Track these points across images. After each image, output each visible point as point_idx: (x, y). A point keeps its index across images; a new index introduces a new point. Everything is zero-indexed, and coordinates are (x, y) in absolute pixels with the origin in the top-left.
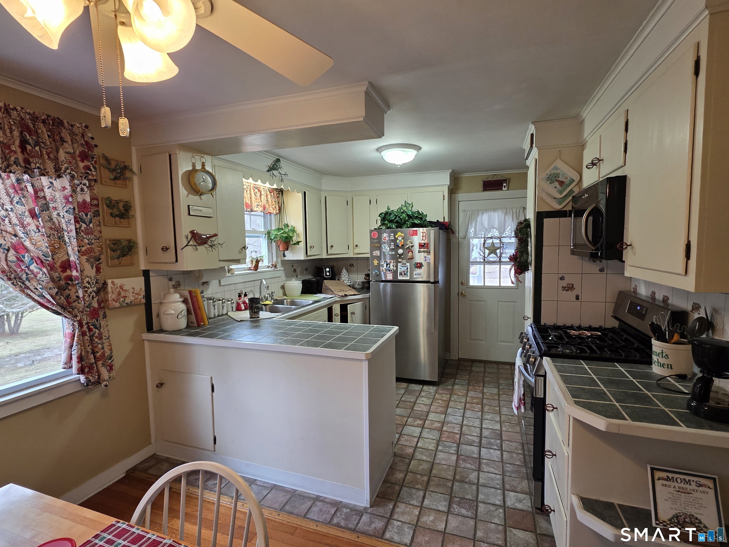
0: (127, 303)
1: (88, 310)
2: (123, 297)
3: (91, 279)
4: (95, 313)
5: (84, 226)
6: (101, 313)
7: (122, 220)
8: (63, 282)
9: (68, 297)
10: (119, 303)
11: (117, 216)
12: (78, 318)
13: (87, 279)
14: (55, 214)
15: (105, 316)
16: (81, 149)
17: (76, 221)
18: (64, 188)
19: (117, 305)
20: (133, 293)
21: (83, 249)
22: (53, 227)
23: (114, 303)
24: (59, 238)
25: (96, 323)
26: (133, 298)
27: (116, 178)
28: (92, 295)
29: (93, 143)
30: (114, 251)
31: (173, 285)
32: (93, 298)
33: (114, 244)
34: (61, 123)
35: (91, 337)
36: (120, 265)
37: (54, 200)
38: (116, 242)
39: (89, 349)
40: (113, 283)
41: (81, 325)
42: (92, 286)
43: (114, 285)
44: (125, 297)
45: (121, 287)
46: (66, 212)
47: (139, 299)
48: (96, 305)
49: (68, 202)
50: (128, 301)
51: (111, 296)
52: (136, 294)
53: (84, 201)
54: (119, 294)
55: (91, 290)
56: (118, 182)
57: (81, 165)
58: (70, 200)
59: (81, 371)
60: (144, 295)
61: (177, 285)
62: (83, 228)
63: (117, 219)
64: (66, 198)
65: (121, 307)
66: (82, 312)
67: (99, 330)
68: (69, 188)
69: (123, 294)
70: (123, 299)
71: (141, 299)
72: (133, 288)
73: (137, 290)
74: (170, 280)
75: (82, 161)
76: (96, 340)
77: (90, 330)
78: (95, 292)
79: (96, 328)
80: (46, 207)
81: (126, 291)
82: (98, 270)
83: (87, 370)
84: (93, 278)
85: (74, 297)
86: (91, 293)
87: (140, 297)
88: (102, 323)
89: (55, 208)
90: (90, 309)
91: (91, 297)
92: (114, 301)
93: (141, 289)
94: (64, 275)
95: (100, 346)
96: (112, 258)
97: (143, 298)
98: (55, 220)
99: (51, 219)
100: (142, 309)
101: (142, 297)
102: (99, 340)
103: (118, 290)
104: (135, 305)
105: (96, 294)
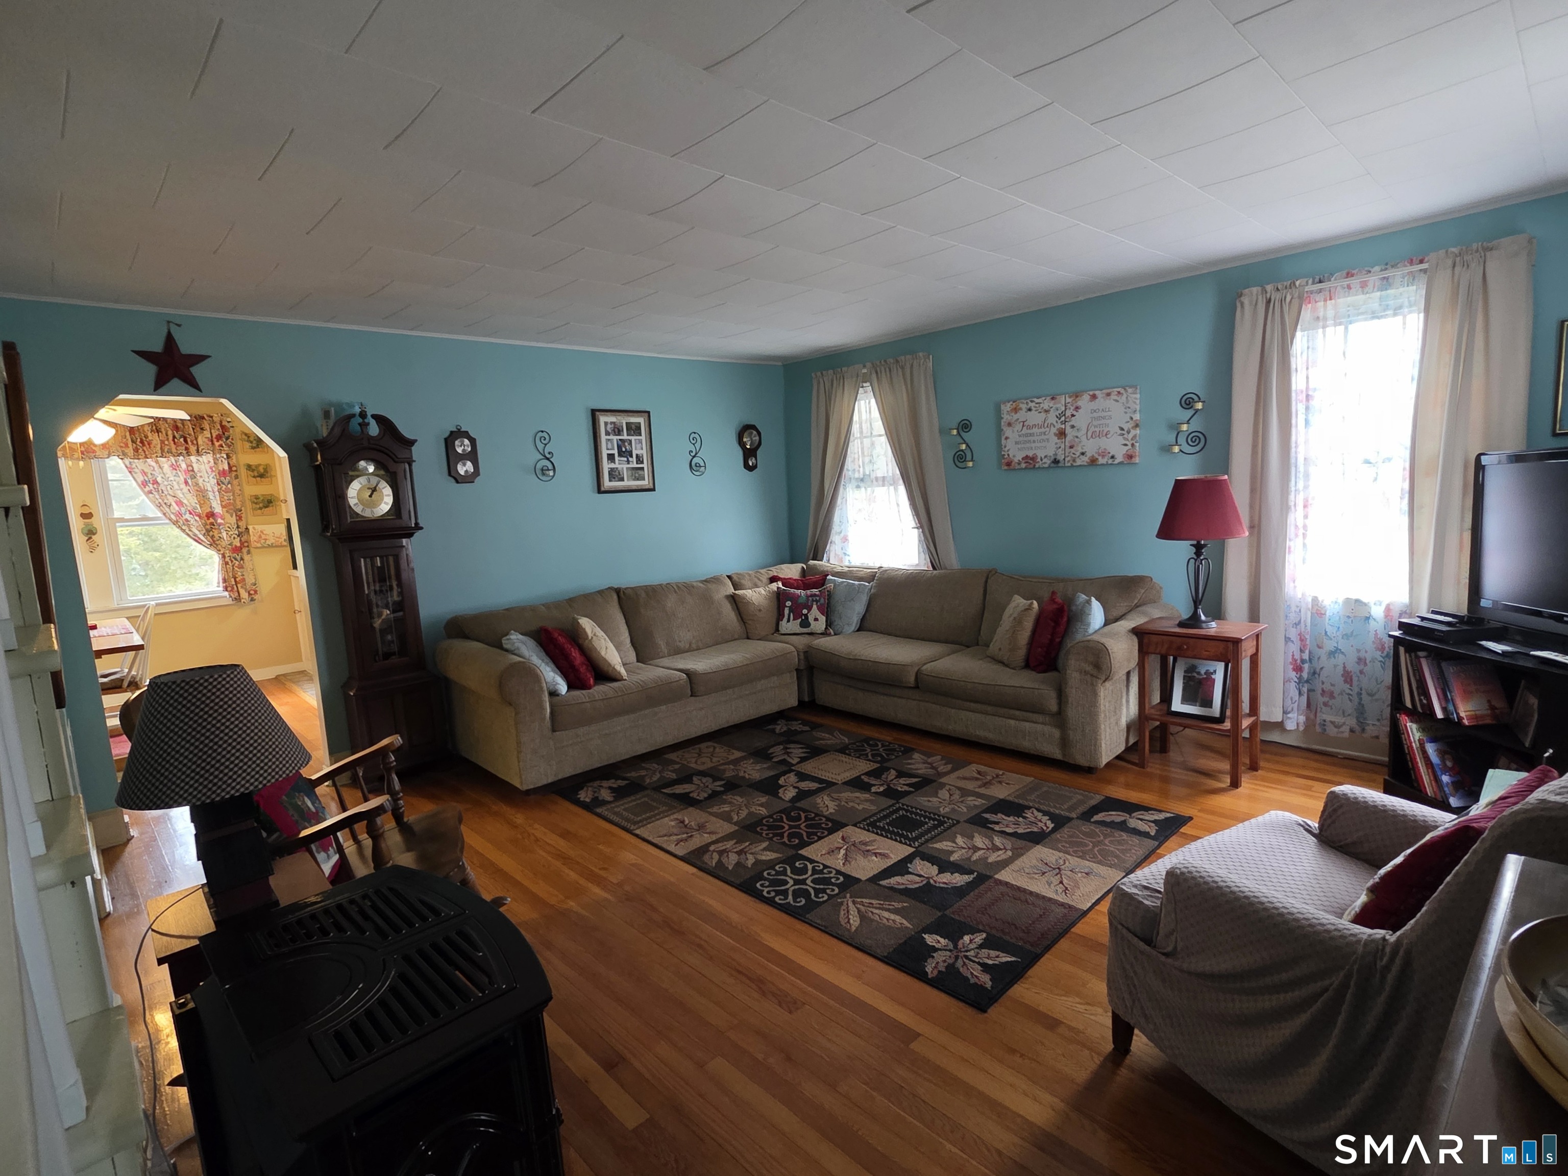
0: (268, 545)
3: (233, 525)
4: (235, 549)
5: (224, 487)
6: (245, 550)
7: (263, 479)
8: (208, 527)
9: (213, 537)
10: (262, 544)
11: (258, 477)
12: (222, 552)
13: (228, 525)
14: (200, 481)
15: (249, 552)
16: (217, 433)
17: (219, 484)
18: (209, 462)
19: (259, 545)
20: (273, 536)
21: (223, 503)
22: (201, 489)
24: (203, 496)
25: (237, 556)
26: (274, 541)
27: (253, 448)
29: (228, 425)
30: (256, 503)
32: (234, 538)
33: (256, 499)
34: (203, 418)
35: (233, 566)
36: (263, 514)
37: (200, 471)
38: (257, 497)
39: (231, 574)
40: (254, 528)
41: (224, 556)
42: (233, 530)
43: (255, 530)
44: (266, 539)
45: (262, 532)
46: (213, 478)
47: (280, 542)
48: (238, 544)
49: (213, 471)
50: (268, 542)
51: (253, 538)
52: (277, 537)
53: (224, 469)
54: (260, 537)
55: (233, 533)
56: (257, 450)
57: (217, 444)
58: (214, 469)
59: (226, 589)
60: (285, 539)
62: (223, 489)
63: (259, 479)
64: (211, 468)
65: (263, 547)
66: (225, 548)
67: (240, 562)
68: (212, 461)
69: (263, 537)
70: (263, 541)
71: (282, 542)
72: (273, 533)
73: (277, 534)
75: (218, 441)
76: (236, 569)
77: (232, 561)
78: (236, 534)
79: (236, 559)
80: (193, 477)
81: (266, 534)
82: (239, 518)
83: (229, 589)
84: (235, 524)
85: (217, 537)
86: (233, 535)
87: (281, 540)
88: (246, 557)
89: (201, 477)
90: (230, 547)
91: (232, 538)
92: (257, 542)
93: (281, 534)
94: (208, 522)
95: (239, 574)
96: (254, 509)
97: (284, 541)
98: (201, 485)
99: (197, 484)
100: (289, 549)
102: (239, 569)
103: (259, 534)
104: (276, 546)
105: (238, 536)
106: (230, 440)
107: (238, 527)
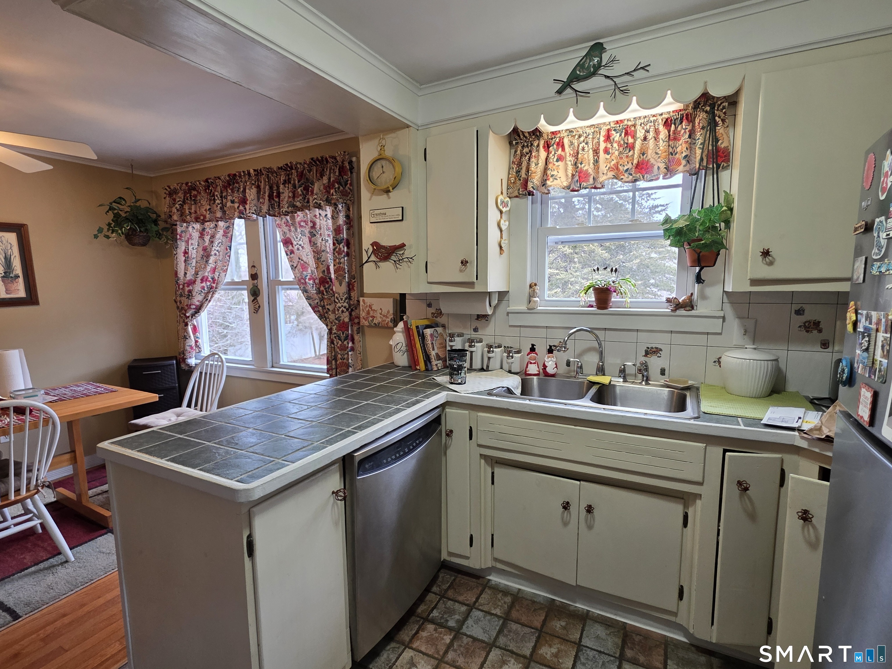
0: (375, 324)
1: (337, 322)
2: (372, 317)
3: (339, 295)
4: (343, 326)
5: (338, 246)
10: (368, 321)
12: (330, 327)
13: (336, 295)
15: (360, 332)
17: (334, 244)
18: (328, 216)
20: (381, 314)
21: (335, 268)
22: (315, 250)
23: (364, 321)
24: (318, 259)
25: (342, 335)
26: (380, 320)
28: (341, 309)
31: (432, 313)
32: (343, 312)
39: (333, 354)
40: (363, 301)
41: (331, 332)
42: (341, 302)
43: (364, 303)
44: (373, 317)
45: (370, 306)
46: (332, 236)
47: (387, 322)
48: (346, 320)
49: (331, 227)
51: (362, 314)
52: (384, 316)
54: (368, 313)
55: (339, 305)
60: (391, 319)
61: (438, 314)
62: (338, 249)
64: (330, 223)
65: (370, 326)
66: (332, 323)
67: (343, 343)
68: (332, 215)
69: (371, 313)
70: (371, 319)
71: (388, 322)
72: (381, 309)
73: (385, 312)
74: (429, 305)
76: (338, 350)
78: (345, 307)
79: (339, 339)
81: (374, 310)
82: (350, 287)
84: (341, 295)
86: (340, 308)
87: (388, 319)
90: (339, 321)
91: (340, 311)
92: (364, 319)
93: (388, 312)
97: (391, 322)
98: (319, 244)
101: (390, 320)
102: (340, 350)
103: (367, 309)
104: (383, 327)
105: (347, 310)
106: (348, 185)
107: (349, 298)
